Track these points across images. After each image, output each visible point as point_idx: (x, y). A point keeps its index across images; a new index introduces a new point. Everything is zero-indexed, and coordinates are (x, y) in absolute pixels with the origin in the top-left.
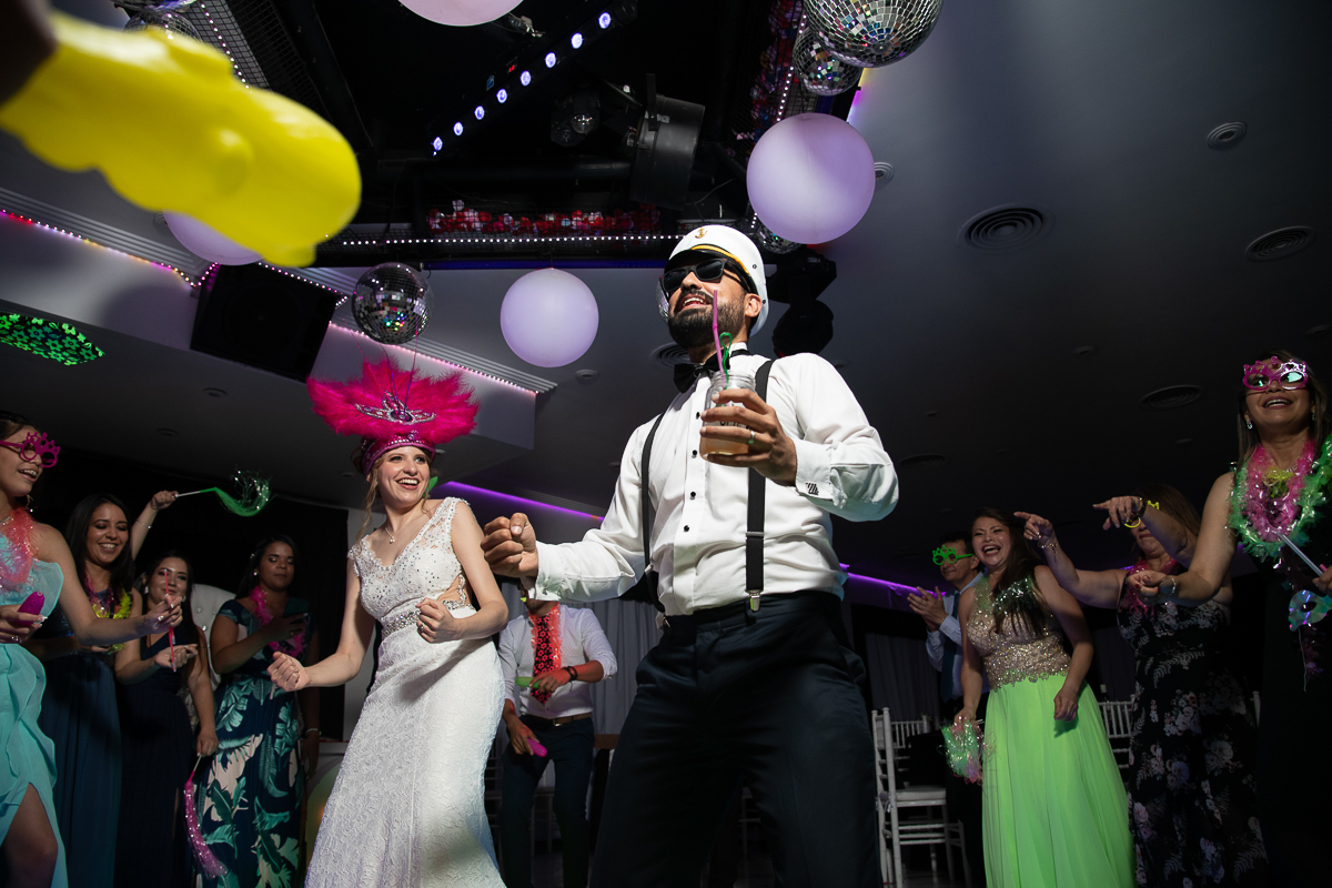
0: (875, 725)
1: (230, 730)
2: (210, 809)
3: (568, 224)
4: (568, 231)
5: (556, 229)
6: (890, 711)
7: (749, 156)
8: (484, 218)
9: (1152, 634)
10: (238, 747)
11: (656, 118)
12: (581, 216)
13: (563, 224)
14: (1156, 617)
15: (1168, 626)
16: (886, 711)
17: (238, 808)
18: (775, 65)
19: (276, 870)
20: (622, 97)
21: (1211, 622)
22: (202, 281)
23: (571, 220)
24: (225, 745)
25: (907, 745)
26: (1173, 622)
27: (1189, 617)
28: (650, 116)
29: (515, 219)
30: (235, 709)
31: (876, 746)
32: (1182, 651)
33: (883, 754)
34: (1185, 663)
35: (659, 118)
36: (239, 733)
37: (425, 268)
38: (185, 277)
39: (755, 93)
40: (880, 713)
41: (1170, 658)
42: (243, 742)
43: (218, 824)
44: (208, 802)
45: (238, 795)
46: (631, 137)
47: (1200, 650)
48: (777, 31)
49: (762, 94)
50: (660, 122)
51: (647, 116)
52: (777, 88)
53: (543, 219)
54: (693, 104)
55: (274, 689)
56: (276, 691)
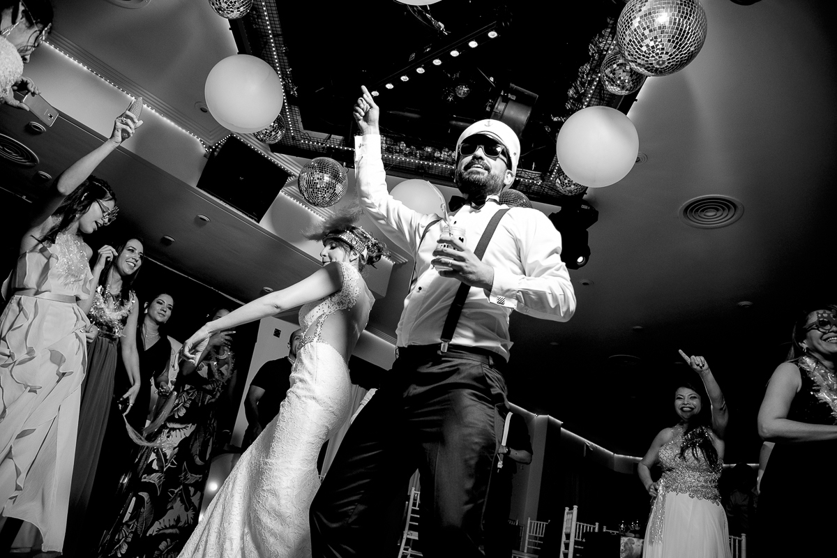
0: (566, 517)
1: (177, 417)
2: (153, 460)
3: (439, 155)
4: (438, 160)
5: (430, 157)
6: (578, 509)
7: (558, 132)
8: (388, 142)
10: (179, 429)
11: (508, 95)
12: (448, 152)
13: (436, 155)
16: (575, 507)
17: (169, 465)
18: (587, 75)
19: (187, 510)
20: (489, 82)
22: (212, 149)
23: (441, 153)
24: (171, 425)
25: (582, 539)
28: (504, 93)
29: (407, 147)
30: (183, 406)
31: (564, 531)
33: (568, 536)
35: (510, 96)
36: (182, 420)
37: (346, 166)
38: (203, 144)
39: (571, 92)
40: (571, 509)
42: (184, 426)
43: (155, 471)
44: (153, 456)
45: (171, 457)
46: (490, 106)
48: (593, 54)
49: (575, 93)
50: (510, 99)
51: (502, 94)
52: (585, 91)
53: (423, 150)
54: (531, 93)
55: (208, 398)
56: (209, 399)
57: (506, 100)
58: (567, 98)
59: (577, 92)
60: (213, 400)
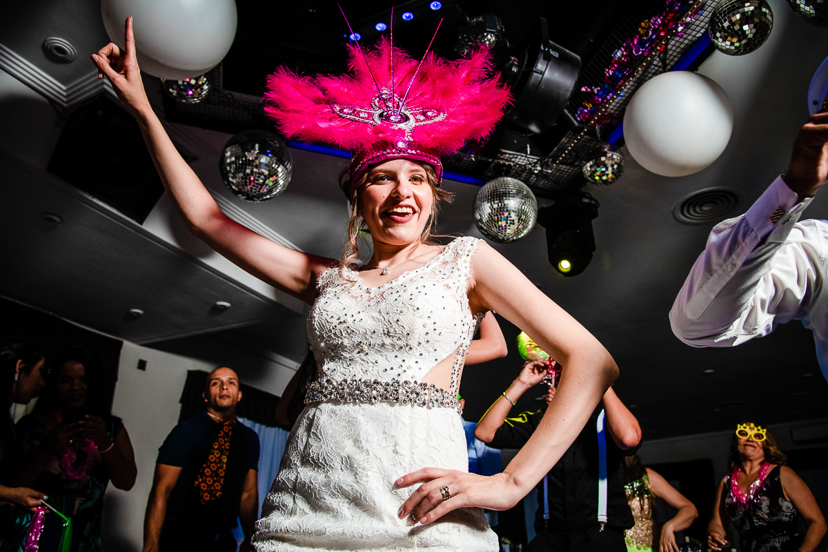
9: (752, 523)
14: (755, 512)
15: (763, 519)
21: (790, 518)
26: (766, 517)
27: (777, 515)
32: (775, 537)
34: (777, 545)
35: (551, 52)
41: (768, 542)
47: (785, 535)
50: (552, 56)
51: (543, 48)
55: (77, 503)
56: (81, 505)
57: (548, 58)
58: (609, 62)
59: (630, 55)
60: (90, 504)
